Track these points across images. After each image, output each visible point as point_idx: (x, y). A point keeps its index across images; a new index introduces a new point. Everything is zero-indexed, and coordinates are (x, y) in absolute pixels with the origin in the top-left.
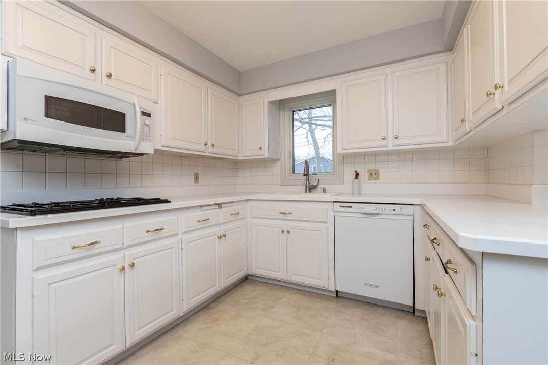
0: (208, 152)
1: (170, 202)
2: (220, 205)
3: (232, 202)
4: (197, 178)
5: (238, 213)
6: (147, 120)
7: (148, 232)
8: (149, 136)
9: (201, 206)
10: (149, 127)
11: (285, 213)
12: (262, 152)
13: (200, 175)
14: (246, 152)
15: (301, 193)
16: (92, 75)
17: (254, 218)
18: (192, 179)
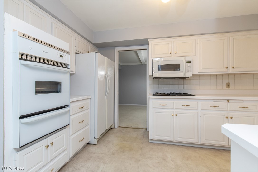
1: (195, 96)
4: (228, 85)
5: (247, 107)
6: (189, 64)
7: (183, 105)
8: (190, 70)
10: (190, 67)
18: (225, 86)
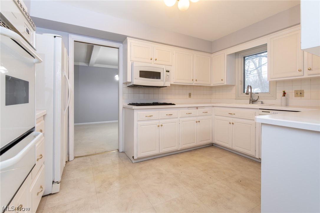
0: (194, 83)
1: (175, 105)
2: (197, 108)
3: (204, 107)
4: (190, 95)
5: (207, 112)
6: (168, 73)
7: (167, 115)
8: (169, 80)
9: (188, 107)
10: (169, 76)
11: (232, 114)
12: (223, 82)
13: (191, 94)
14: (215, 82)
15: (247, 104)
16: (151, 61)
17: (216, 115)
18: (188, 96)
